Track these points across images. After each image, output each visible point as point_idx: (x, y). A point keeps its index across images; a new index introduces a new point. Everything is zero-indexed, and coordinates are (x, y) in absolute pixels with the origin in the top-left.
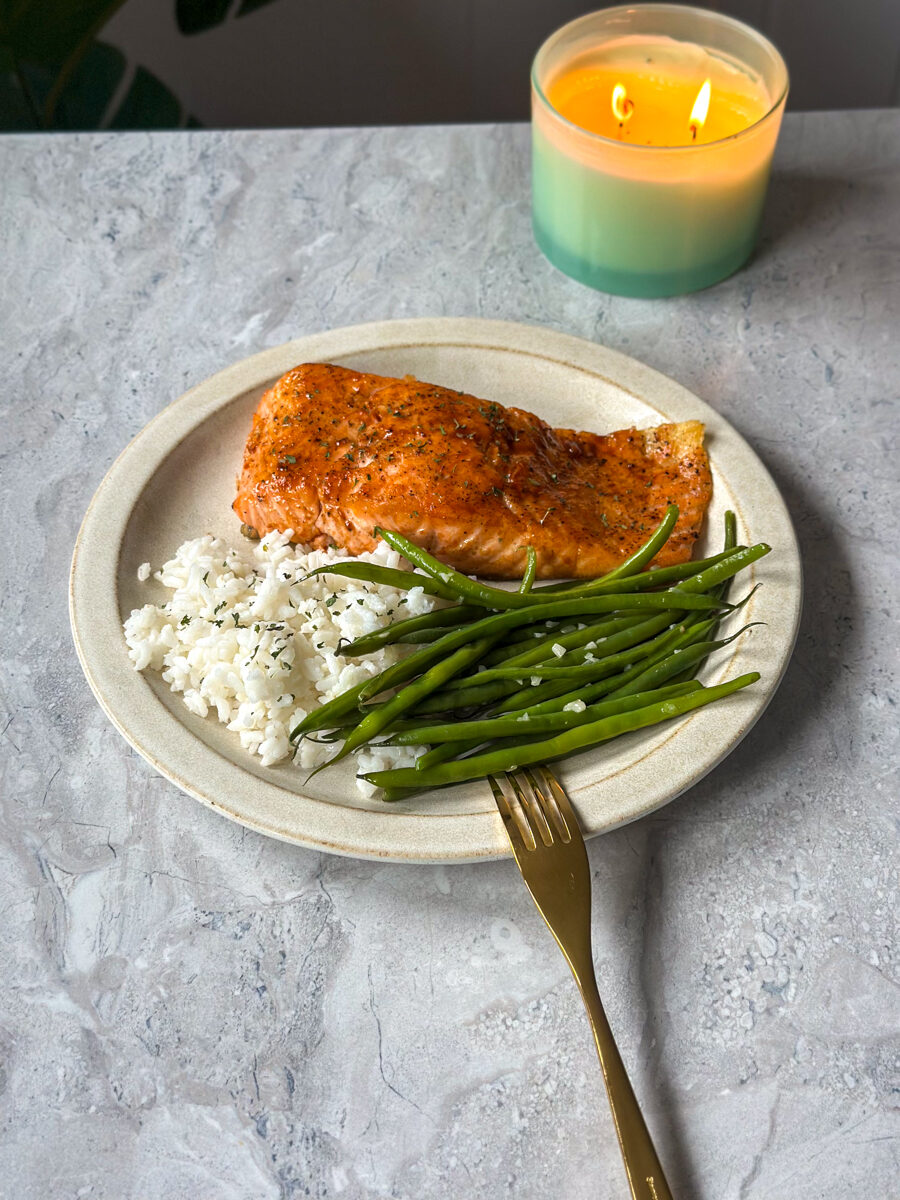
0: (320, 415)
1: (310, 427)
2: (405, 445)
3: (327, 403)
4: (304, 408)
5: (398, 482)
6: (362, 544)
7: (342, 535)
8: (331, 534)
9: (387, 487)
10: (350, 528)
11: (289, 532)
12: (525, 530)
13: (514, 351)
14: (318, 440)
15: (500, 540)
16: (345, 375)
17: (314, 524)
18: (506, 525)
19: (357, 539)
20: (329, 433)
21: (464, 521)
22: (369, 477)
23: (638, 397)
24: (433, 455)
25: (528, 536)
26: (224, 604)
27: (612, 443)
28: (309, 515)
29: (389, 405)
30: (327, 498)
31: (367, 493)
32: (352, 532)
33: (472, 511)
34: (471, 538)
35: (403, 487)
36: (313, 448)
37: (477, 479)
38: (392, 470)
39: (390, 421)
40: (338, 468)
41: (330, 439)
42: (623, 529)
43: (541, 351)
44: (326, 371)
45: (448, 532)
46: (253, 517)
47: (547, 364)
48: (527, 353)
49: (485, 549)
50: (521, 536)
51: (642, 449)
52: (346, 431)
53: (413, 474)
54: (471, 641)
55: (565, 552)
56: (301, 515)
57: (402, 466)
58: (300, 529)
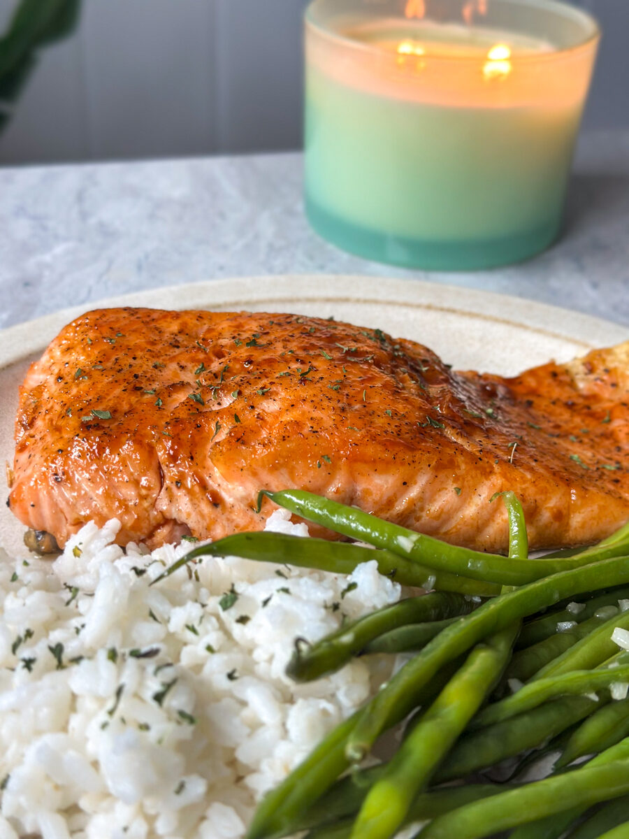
0: (132, 361)
1: (120, 376)
2: (278, 375)
3: (138, 347)
4: (104, 357)
5: (287, 418)
6: (237, 526)
7: (202, 516)
8: (183, 518)
9: (271, 429)
10: (216, 501)
11: (113, 524)
12: (491, 472)
13: (358, 301)
14: (137, 389)
15: (458, 490)
16: (155, 316)
17: (153, 505)
18: (463, 467)
19: (228, 520)
20: (151, 380)
21: (402, 464)
22: (237, 418)
23: (539, 331)
24: (325, 381)
25: (497, 481)
26: (29, 634)
27: (532, 382)
28: (144, 492)
29: (234, 338)
30: (173, 458)
31: (240, 439)
32: (219, 509)
33: (411, 447)
34: (414, 492)
35: (297, 424)
36: (133, 399)
37: (401, 407)
38: (270, 406)
39: (244, 352)
40: (183, 415)
41: (156, 386)
42: (610, 471)
43: (392, 297)
44: (125, 314)
45: (380, 484)
46: (46, 511)
47: (404, 310)
48: (376, 302)
49: (435, 507)
50: (488, 483)
51: (572, 384)
52: (176, 375)
53: (306, 407)
54: (483, 639)
55: (554, 502)
56: (130, 493)
57: (283, 400)
58: (130, 520)
